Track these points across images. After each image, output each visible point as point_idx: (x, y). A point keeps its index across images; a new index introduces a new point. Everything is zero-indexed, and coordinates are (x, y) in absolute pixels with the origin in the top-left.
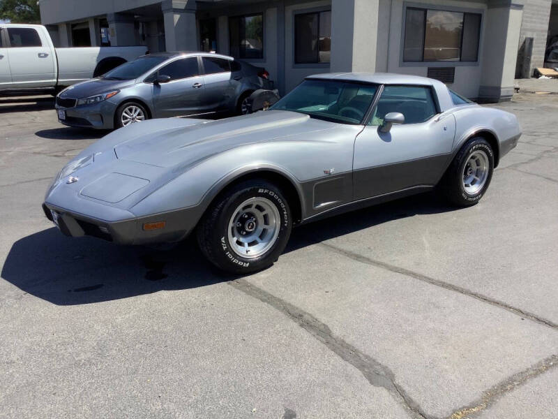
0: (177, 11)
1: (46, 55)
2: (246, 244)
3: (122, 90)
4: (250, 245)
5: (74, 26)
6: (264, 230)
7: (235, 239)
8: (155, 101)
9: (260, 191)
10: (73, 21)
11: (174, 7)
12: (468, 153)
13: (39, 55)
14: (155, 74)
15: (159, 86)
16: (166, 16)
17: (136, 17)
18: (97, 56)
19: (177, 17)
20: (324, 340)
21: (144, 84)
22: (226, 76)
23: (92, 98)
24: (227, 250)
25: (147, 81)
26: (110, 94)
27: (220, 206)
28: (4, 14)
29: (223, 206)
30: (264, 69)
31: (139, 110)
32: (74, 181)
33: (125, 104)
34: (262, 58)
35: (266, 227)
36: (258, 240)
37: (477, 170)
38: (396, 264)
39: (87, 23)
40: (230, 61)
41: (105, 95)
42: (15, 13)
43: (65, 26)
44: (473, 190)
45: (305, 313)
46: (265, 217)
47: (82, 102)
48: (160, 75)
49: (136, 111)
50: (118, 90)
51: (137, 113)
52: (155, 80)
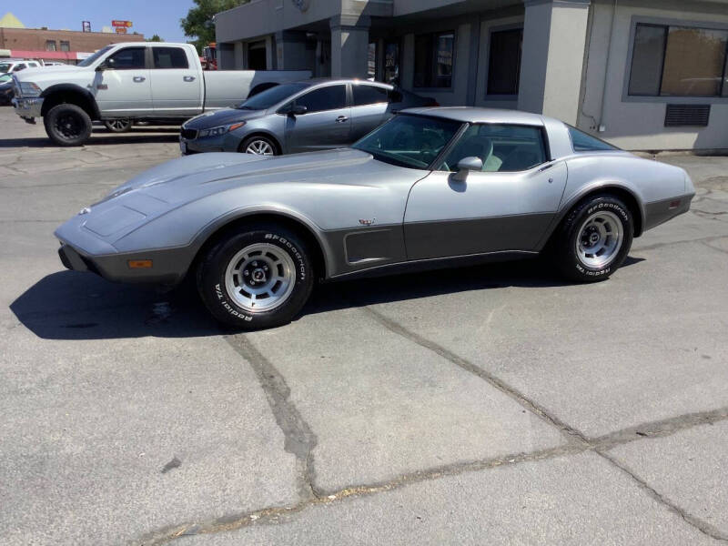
0: (345, 28)
1: (192, 79)
2: (254, 296)
3: (249, 122)
4: (258, 297)
5: (251, 44)
6: (279, 283)
7: (239, 288)
8: (288, 135)
9: (267, 236)
10: (251, 38)
11: (342, 23)
12: (586, 215)
13: (185, 78)
14: (291, 103)
15: (295, 119)
16: (334, 34)
17: (308, 35)
18: (251, 81)
19: (345, 36)
20: (274, 403)
21: (276, 116)
22: (380, 107)
23: (214, 130)
24: (223, 299)
25: (280, 112)
26: (234, 126)
27: (215, 249)
28: (193, 29)
29: (219, 250)
30: (434, 100)
31: (267, 146)
32: (85, 213)
33: (251, 139)
34: (450, 86)
35: (280, 279)
36: (270, 293)
37: (608, 236)
38: (431, 338)
39: (264, 41)
40: (389, 91)
41: (229, 126)
42: (205, 29)
43: (241, 44)
44: (597, 262)
45: (279, 374)
46: (280, 267)
47: (203, 133)
48: (297, 104)
49: (263, 146)
50: (244, 122)
51: (265, 149)
52: (290, 112)
